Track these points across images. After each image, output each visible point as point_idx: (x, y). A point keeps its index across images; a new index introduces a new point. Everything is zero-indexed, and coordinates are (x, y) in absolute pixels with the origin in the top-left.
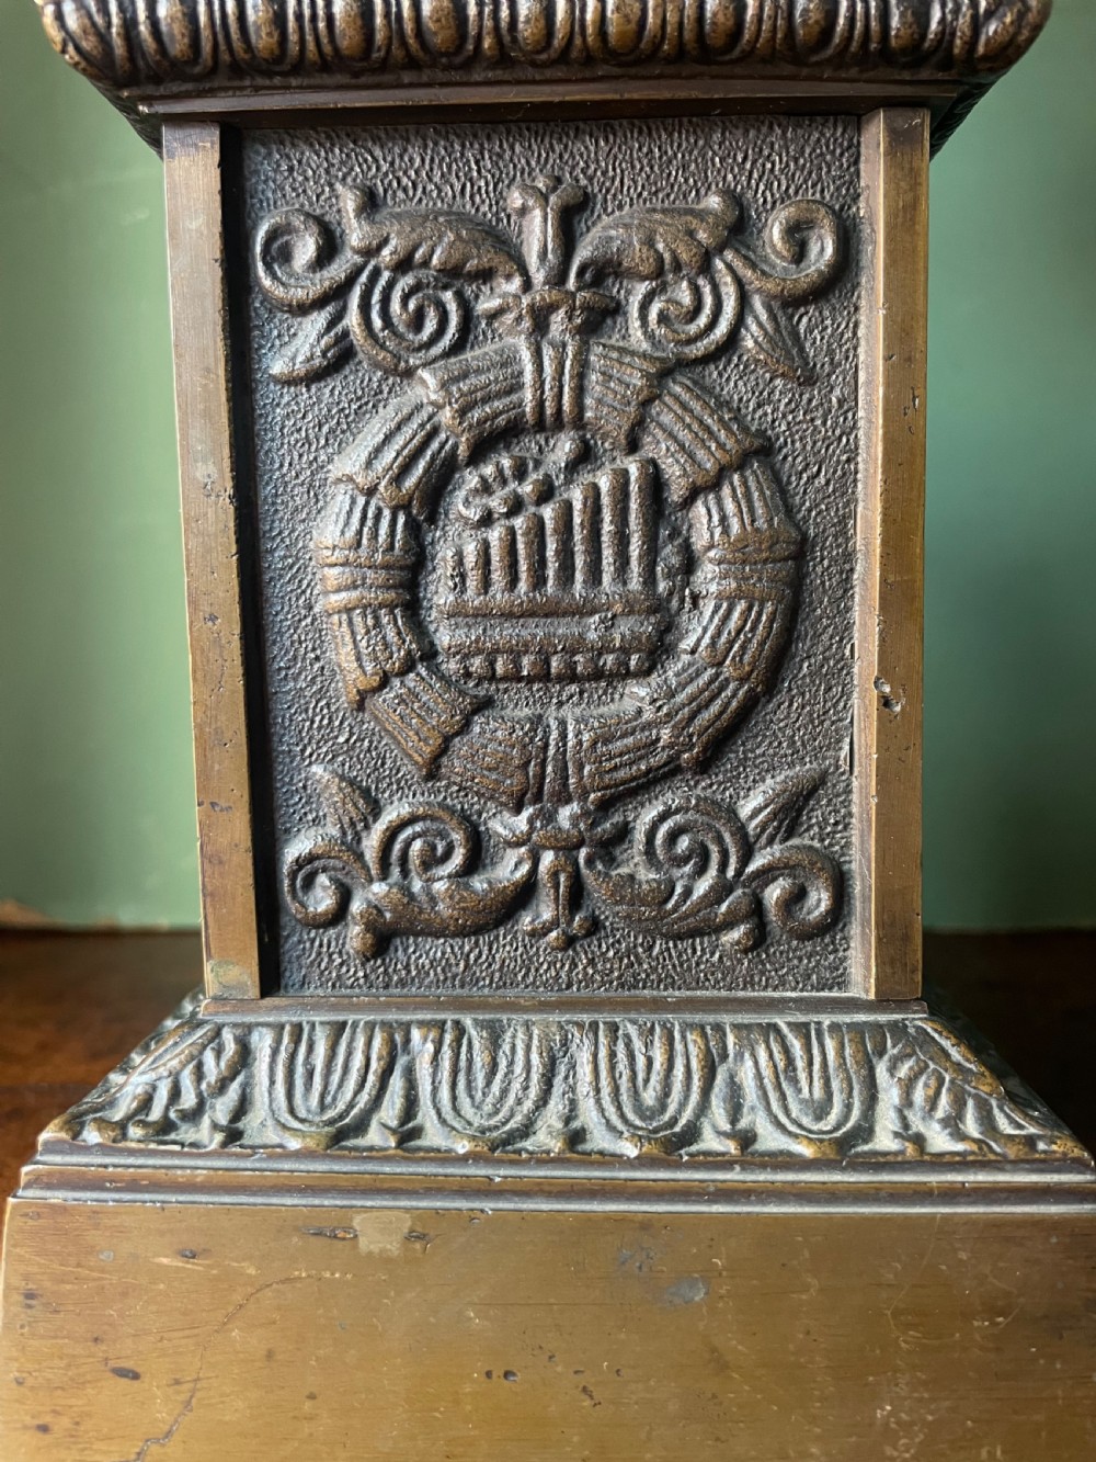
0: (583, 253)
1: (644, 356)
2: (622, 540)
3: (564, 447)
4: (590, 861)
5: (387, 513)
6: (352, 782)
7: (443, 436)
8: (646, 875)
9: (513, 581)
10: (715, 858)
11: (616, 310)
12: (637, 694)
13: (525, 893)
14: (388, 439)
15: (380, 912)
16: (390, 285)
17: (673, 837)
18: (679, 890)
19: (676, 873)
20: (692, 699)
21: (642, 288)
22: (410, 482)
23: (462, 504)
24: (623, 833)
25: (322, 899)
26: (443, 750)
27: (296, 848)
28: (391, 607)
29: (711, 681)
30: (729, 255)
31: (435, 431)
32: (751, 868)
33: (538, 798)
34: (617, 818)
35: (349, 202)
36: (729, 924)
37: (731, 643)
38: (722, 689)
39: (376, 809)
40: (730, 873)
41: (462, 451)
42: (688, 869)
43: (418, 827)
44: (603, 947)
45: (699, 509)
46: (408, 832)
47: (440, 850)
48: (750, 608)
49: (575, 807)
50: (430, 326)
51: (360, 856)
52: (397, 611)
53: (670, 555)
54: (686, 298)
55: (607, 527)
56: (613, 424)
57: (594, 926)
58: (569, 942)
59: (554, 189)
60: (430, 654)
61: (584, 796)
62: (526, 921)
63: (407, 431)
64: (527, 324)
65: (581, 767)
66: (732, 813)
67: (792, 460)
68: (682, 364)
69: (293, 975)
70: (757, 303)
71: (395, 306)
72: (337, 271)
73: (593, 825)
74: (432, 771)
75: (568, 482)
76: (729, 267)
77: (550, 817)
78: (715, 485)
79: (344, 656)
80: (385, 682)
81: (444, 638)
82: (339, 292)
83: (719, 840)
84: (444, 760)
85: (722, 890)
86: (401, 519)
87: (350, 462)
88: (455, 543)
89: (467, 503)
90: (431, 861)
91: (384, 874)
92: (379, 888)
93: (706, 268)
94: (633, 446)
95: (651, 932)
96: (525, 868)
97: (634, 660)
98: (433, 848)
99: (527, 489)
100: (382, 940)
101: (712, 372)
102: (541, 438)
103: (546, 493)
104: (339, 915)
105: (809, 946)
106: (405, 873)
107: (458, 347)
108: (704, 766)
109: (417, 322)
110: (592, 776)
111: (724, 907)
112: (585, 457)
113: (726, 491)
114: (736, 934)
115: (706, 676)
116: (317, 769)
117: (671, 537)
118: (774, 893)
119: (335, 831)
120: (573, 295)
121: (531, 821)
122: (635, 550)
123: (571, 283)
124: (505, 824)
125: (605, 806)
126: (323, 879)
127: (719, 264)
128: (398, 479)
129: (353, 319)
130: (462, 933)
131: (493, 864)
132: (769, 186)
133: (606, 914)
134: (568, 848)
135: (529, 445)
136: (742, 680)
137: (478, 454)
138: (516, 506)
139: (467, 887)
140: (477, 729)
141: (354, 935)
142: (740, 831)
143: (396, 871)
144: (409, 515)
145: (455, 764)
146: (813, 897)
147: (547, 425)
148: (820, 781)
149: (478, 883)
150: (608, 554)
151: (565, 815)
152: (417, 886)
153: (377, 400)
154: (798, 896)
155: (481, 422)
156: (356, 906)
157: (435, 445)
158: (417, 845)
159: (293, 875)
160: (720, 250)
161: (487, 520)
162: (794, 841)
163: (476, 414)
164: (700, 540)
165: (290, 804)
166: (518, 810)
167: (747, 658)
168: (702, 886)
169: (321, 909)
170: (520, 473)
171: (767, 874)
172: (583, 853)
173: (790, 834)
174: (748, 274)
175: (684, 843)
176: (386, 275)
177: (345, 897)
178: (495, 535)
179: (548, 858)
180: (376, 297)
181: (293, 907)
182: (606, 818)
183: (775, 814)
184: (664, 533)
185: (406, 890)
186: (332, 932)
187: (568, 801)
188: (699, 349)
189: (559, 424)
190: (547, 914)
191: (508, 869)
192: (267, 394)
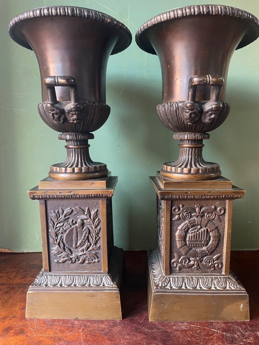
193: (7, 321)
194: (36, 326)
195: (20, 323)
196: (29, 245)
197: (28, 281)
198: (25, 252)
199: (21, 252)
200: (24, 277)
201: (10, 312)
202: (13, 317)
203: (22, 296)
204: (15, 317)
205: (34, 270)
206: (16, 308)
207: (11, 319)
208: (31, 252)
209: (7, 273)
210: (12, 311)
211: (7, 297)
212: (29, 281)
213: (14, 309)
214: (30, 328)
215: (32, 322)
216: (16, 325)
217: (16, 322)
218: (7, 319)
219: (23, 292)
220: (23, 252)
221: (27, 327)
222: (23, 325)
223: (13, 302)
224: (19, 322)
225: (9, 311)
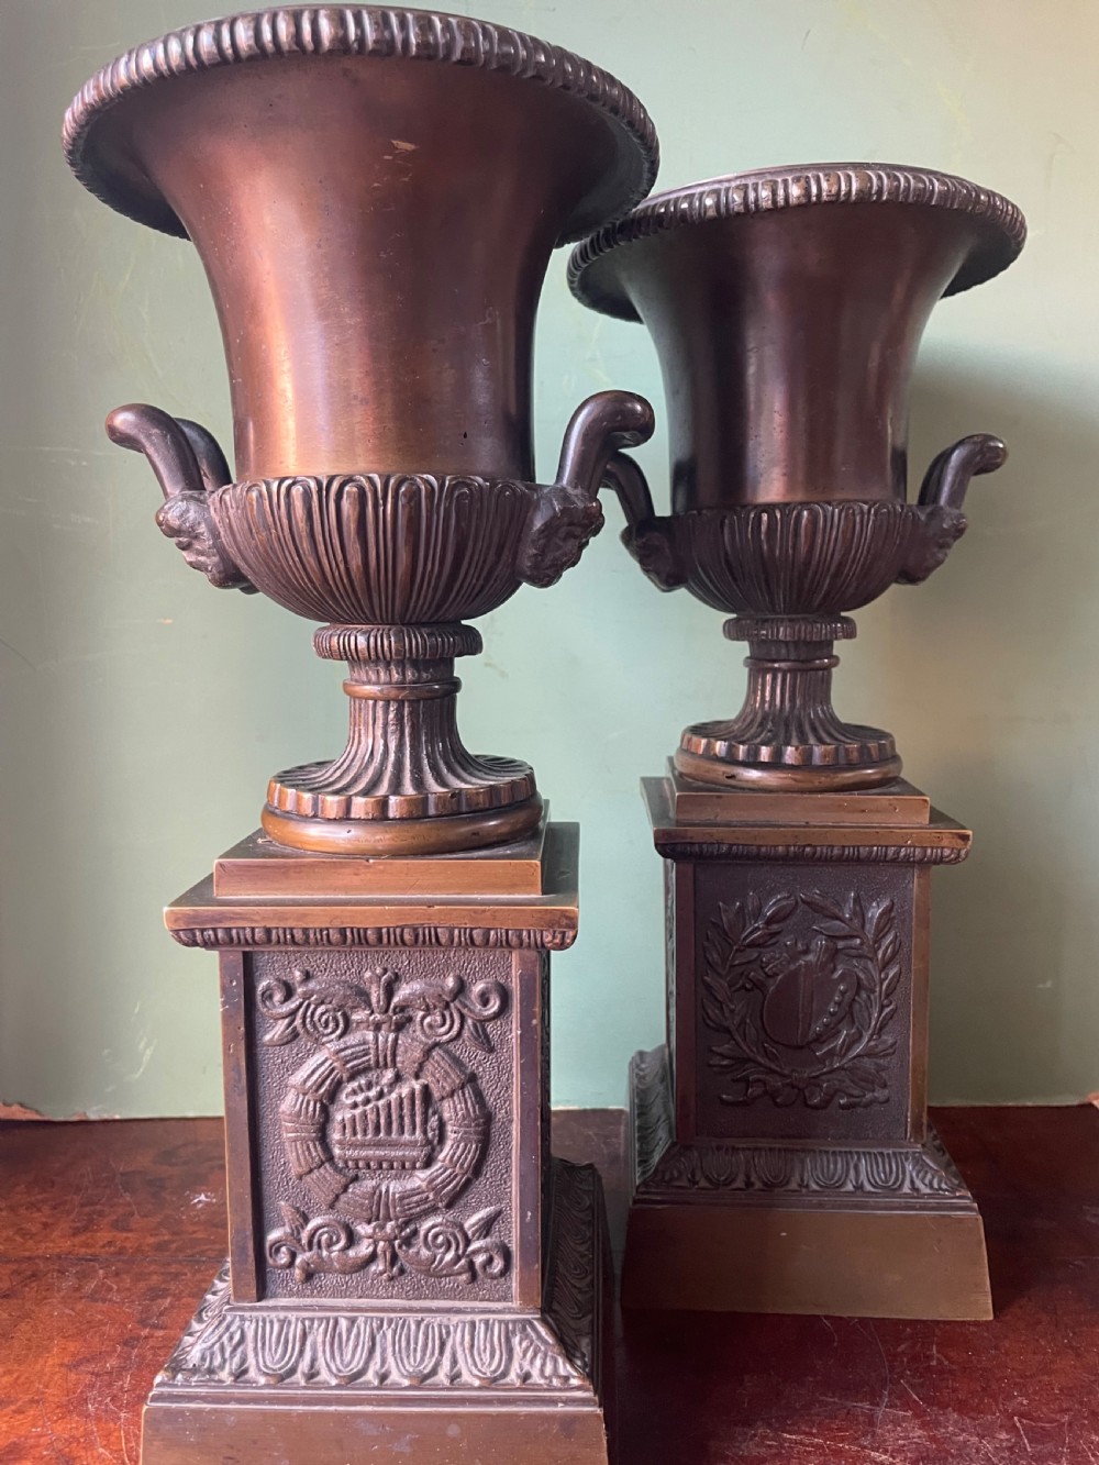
0: (396, 1000)
1: (421, 1042)
2: (413, 1116)
3: (389, 1074)
4: (400, 1247)
5: (312, 1103)
6: (298, 1209)
7: (336, 1072)
8: (425, 1253)
9: (365, 1132)
10: (454, 1246)
11: (410, 1019)
12: (420, 1179)
13: (373, 1257)
14: (313, 1072)
15: (308, 1264)
16: (315, 1009)
17: (436, 1237)
18: (438, 1257)
19: (437, 1251)
20: (443, 1181)
21: (421, 1013)
22: (322, 1091)
23: (345, 1099)
24: (415, 1233)
25: (283, 1258)
26: (337, 1197)
27: (273, 1236)
28: (313, 1141)
29: (451, 1174)
30: (457, 1003)
31: (333, 1070)
32: (471, 1249)
33: (377, 1219)
34: (412, 1227)
35: (297, 974)
36: (460, 1274)
37: (459, 1158)
38: (456, 1176)
39: (306, 1220)
40: (460, 1252)
41: (345, 1078)
42: (442, 1250)
43: (326, 1229)
44: (405, 1279)
45: (446, 1104)
46: (321, 1231)
47: (334, 1238)
48: (466, 1146)
49: (393, 1223)
50: (331, 1025)
51: (299, 1241)
52: (317, 1143)
53: (433, 1121)
54: (439, 1019)
55: (406, 1111)
56: (408, 1071)
57: (402, 1271)
58: (391, 1279)
59: (385, 974)
60: (331, 1158)
61: (397, 1219)
62: (373, 1268)
63: (322, 1069)
64: (372, 1028)
65: (395, 1208)
66: (461, 1227)
67: (483, 1084)
68: (436, 1045)
69: (271, 1287)
70: (470, 1021)
71: (316, 1018)
72: (292, 1005)
73: (401, 1232)
74: (332, 1206)
75: (390, 1092)
76: (456, 1007)
77: (382, 1227)
78: (452, 1094)
79: (292, 1156)
80: (311, 1171)
81: (337, 1151)
82: (293, 1013)
83: (456, 1238)
84: (336, 1204)
85: (458, 1258)
86: (318, 1105)
87: (297, 1078)
88: (340, 1115)
89: (347, 1097)
90: (330, 1244)
91: (310, 1249)
92: (308, 1254)
93: (447, 1006)
94: (417, 1077)
95: (428, 1273)
96: (371, 1249)
97: (418, 1165)
98: (331, 1238)
99: (373, 1093)
100: (309, 1276)
101: (451, 1047)
102: (379, 1071)
103: (381, 1095)
104: (291, 1264)
105: (495, 1282)
106: (320, 1247)
107: (340, 1037)
108: (449, 1206)
109: (326, 1026)
110: (401, 1212)
111: (457, 1267)
112: (398, 1078)
113: (455, 1098)
114: (464, 1277)
115: (448, 1172)
116: (283, 1203)
117: (434, 1113)
118: (480, 1259)
119: (289, 1230)
120: (391, 1018)
121: (374, 1229)
122: (418, 1120)
123: (390, 1013)
124: (364, 1229)
125: (406, 1224)
126: (284, 1249)
127: (452, 1005)
128: (317, 1091)
129: (298, 1022)
130: (344, 1273)
131: (359, 1244)
132: (474, 973)
133: (407, 1267)
134: (390, 1242)
135: (372, 1075)
136: (463, 1175)
137: (352, 1078)
138: (367, 1101)
139: (347, 1255)
140: (350, 1190)
141: (297, 1272)
142: (465, 1235)
143: (315, 1247)
144: (322, 1104)
145: (340, 1205)
146: (496, 1261)
147: (380, 1066)
148: (499, 1213)
149: (351, 1253)
150: (407, 1121)
151: (390, 1226)
152: (325, 1253)
153: (310, 1053)
154: (490, 1261)
155: (352, 1067)
156: (298, 1261)
157: (331, 1077)
158: (326, 1236)
159: (271, 1248)
160: (453, 1001)
161: (355, 1106)
162: (488, 1239)
163: (349, 1066)
164: (446, 1115)
165: (269, 1215)
166: (369, 1222)
167: (466, 1166)
168: (450, 1256)
169: (283, 1262)
170: (369, 1086)
171: (476, 1252)
172: (397, 1242)
173: (485, 1237)
174: (465, 1011)
175: (441, 1238)
176: (312, 1007)
177: (293, 1256)
178: (358, 1112)
179: (381, 1244)
180: (309, 1014)
181: (270, 1261)
182: (406, 1228)
183: (480, 1228)
184: (430, 1111)
185: (320, 1257)
186: (288, 1271)
187: (391, 1220)
188: (445, 1038)
189: (386, 1066)
190: (381, 1268)
191: (364, 1249)
192: (261, 1051)
193: (6, 1419)
194: (128, 1441)
195: (59, 1427)
196: (109, 1089)
197: (101, 1243)
198: (93, 1116)
199: (75, 1118)
200: (86, 1229)
201: (18, 1378)
202: (32, 1401)
203: (73, 1309)
204: (37, 1402)
205: (128, 1199)
206: (46, 1362)
207: (23, 1412)
208: (117, 1117)
209: (12, 1209)
210: (26, 1375)
211: (10, 1315)
212: (104, 1246)
213: (38, 1367)
214: (101, 1450)
215: (112, 1425)
216: (40, 1436)
217: (41, 1423)
218: (6, 1411)
219: (78, 1295)
220: (83, 1118)
221: (90, 1446)
222: (73, 1437)
223: (35, 1336)
224: (56, 1422)
225: (15, 1375)
